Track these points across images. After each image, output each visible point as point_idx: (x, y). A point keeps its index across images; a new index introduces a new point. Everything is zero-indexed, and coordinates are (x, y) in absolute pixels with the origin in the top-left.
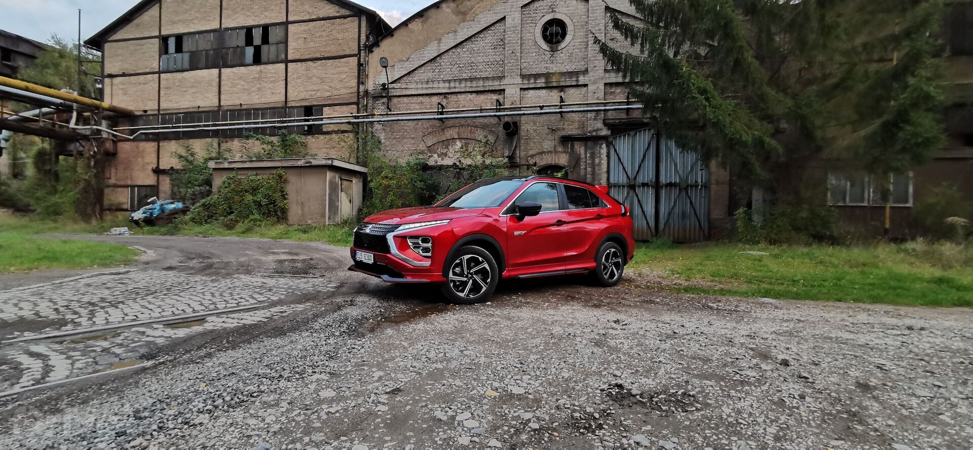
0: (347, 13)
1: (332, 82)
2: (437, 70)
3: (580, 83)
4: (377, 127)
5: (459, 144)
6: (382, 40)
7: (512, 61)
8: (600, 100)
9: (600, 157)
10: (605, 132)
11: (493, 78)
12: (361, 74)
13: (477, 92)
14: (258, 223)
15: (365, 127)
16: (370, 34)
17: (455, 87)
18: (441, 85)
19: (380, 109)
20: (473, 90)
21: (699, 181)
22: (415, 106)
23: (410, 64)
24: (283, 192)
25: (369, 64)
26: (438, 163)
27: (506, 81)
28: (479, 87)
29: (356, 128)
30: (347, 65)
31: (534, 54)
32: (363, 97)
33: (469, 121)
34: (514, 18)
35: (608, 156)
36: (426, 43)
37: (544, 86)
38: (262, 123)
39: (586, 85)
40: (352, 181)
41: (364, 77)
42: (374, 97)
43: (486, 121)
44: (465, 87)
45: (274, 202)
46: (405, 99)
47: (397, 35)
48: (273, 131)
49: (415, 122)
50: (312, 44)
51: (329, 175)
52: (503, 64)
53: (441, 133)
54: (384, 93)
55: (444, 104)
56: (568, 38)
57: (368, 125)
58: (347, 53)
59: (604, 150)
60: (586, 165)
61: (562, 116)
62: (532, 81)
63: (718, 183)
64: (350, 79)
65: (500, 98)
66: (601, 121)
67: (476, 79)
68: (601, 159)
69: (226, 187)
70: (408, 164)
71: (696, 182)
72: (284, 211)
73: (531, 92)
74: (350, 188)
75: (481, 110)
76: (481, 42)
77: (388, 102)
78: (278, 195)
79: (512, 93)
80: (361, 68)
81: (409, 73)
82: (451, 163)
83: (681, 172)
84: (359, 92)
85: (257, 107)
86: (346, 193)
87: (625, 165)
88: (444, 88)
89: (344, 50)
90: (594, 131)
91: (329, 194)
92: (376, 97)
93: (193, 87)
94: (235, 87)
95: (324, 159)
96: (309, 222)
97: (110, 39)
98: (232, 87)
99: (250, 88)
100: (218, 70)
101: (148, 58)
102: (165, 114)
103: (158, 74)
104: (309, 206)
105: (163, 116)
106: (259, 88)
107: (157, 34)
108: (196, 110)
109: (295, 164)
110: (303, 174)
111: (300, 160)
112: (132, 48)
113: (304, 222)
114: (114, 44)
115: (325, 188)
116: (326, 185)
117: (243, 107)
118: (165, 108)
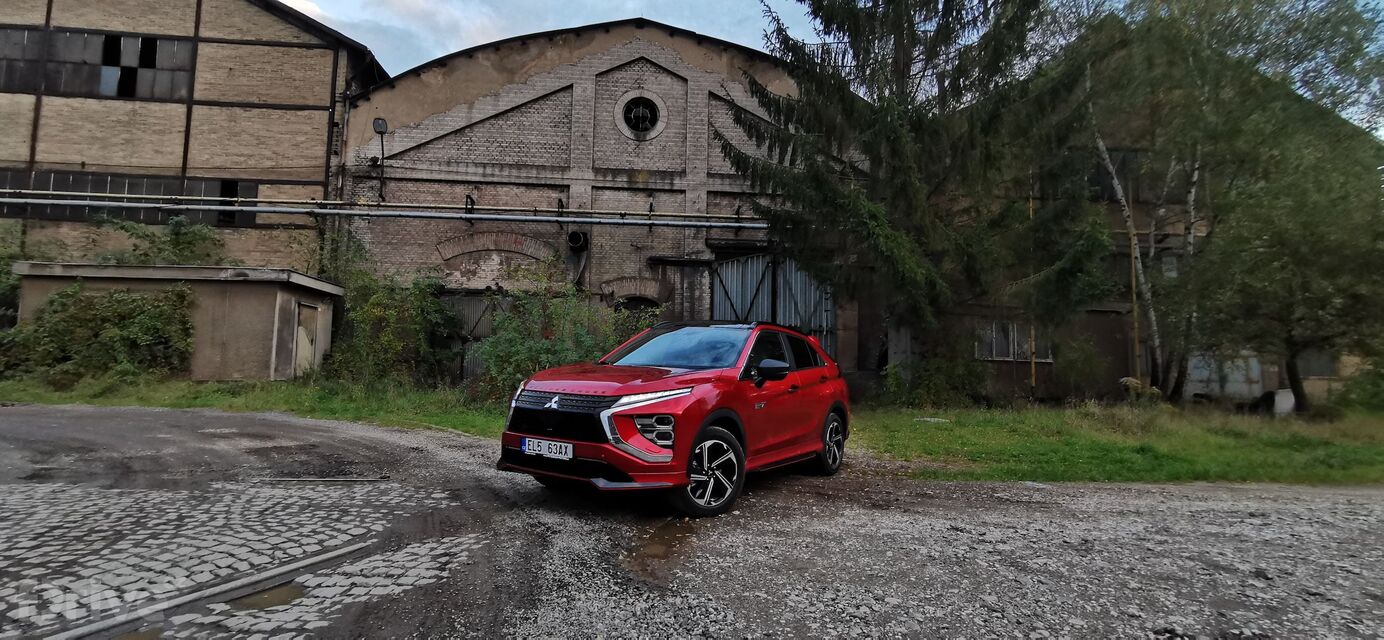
0: (315, 41)
1: (277, 145)
2: (465, 147)
3: (675, 188)
4: (358, 223)
5: (496, 258)
6: (374, 90)
7: (580, 147)
8: (702, 212)
9: (701, 288)
10: (707, 256)
11: (553, 168)
12: (334, 139)
13: (527, 186)
14: (130, 378)
15: (337, 223)
16: (352, 79)
17: (493, 175)
18: (471, 169)
19: (366, 196)
20: (522, 181)
21: (824, 325)
22: (426, 197)
23: (422, 133)
24: (185, 323)
25: (350, 125)
26: (464, 286)
27: (572, 174)
28: (530, 178)
29: (320, 223)
30: (308, 121)
31: (612, 142)
32: (337, 175)
33: (513, 226)
34: (585, 89)
35: (712, 287)
36: (448, 106)
37: (626, 186)
38: (130, 200)
39: (683, 192)
40: (316, 308)
41: (339, 143)
42: (355, 177)
43: (540, 227)
44: (509, 176)
45: (166, 342)
46: (410, 185)
47: (400, 86)
48: (152, 217)
49: (425, 221)
50: (244, 80)
51: (280, 298)
52: (568, 150)
53: (469, 241)
54: (374, 172)
55: (475, 197)
56: (660, 126)
57: (343, 220)
58: (311, 102)
59: (706, 281)
60: (682, 299)
61: (650, 231)
62: (609, 178)
63: (845, 328)
64: (313, 143)
65: (563, 197)
66: (703, 240)
67: (526, 166)
68: (702, 292)
69: (55, 312)
70: (416, 285)
71: (821, 326)
72: (185, 357)
73: (607, 192)
74: (314, 319)
75: (536, 212)
76: (536, 115)
77: (381, 187)
78: (174, 329)
79: (580, 190)
80: (335, 129)
81: (419, 147)
82: (484, 287)
83: (802, 312)
84: (328, 166)
85: (120, 171)
86: (306, 328)
87: (734, 301)
88: (475, 174)
89: (304, 98)
90: (692, 253)
91: (279, 330)
92: (360, 178)
94: (72, 131)
95: (274, 271)
96: (236, 376)
98: (64, 131)
99: (106, 138)
100: (34, 97)
104: (238, 349)
106: (127, 140)
109: (215, 276)
110: (228, 295)
111: (224, 270)
113: (225, 376)
115: (272, 319)
116: (274, 314)
117: (88, 169)
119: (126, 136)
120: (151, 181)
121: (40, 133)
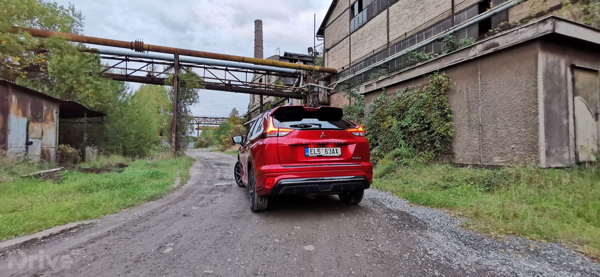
24: (443, 108)
72: (447, 140)
78: (435, 114)
85: (421, 29)
91: (547, 102)
93: (370, 35)
94: (400, 19)
95: (531, 27)
96: (498, 161)
97: (327, 25)
98: (397, 21)
99: (413, 14)
100: (386, 10)
101: (344, 27)
102: (353, 66)
103: (349, 37)
104: (496, 131)
105: (353, 67)
106: (422, 9)
107: (348, 6)
108: (372, 54)
109: (464, 58)
110: (479, 73)
111: (473, 48)
112: (336, 25)
113: (484, 160)
114: (329, 28)
115: (534, 88)
116: (537, 82)
117: (408, 36)
118: (353, 61)
119: (421, 7)
120: (435, 27)
121: (390, 27)
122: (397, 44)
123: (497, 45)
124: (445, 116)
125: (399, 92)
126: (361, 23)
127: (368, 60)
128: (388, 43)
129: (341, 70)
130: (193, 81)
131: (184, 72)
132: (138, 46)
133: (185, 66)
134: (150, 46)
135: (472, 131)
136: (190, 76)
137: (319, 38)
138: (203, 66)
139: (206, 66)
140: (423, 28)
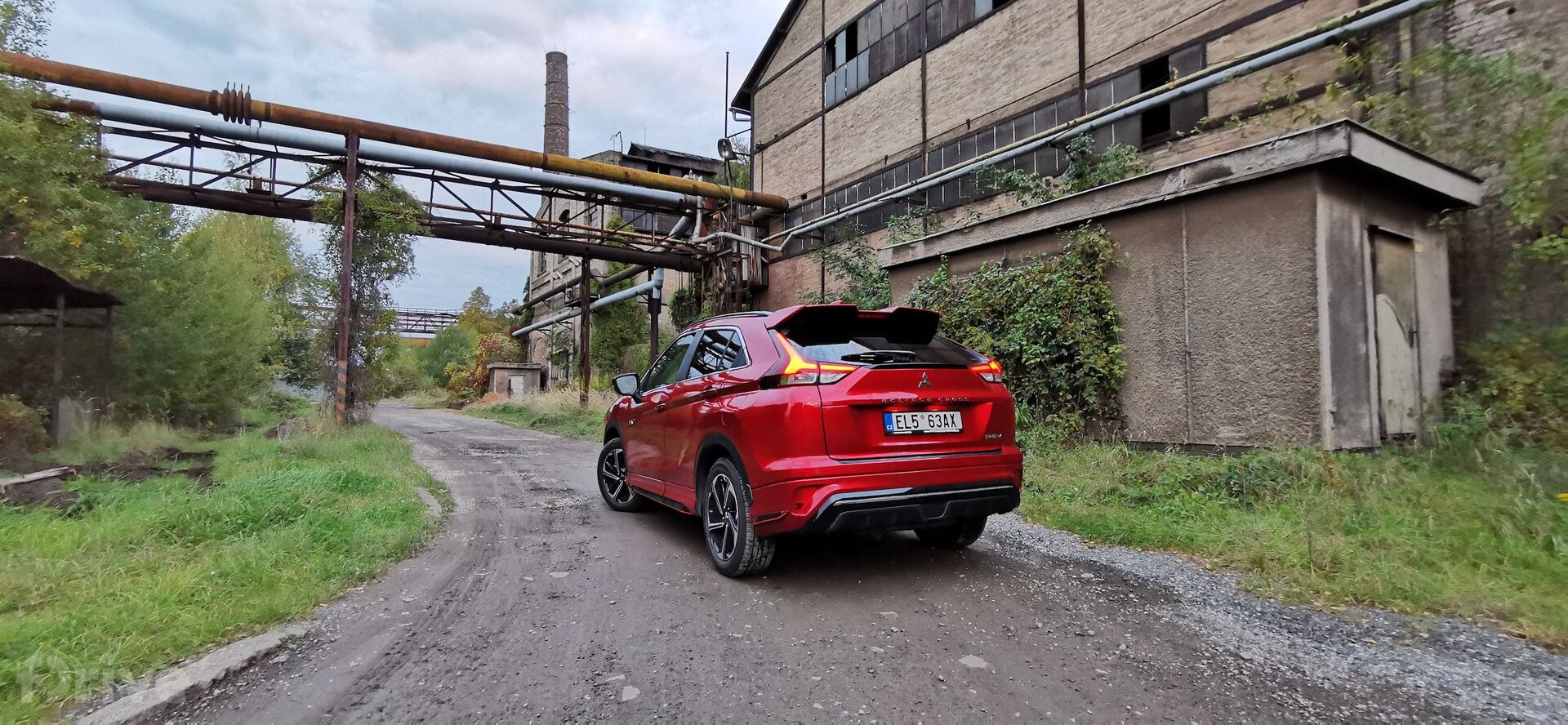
40: (1411, 244)
51: (1325, 212)
74: (1408, 275)
78: (1083, 325)
85: (1005, 114)
86: (1394, 298)
91: (1334, 306)
93: (875, 118)
94: (955, 84)
95: (1302, 139)
96: (1228, 435)
97: (761, 83)
98: (948, 89)
99: (987, 76)
100: (919, 61)
101: (808, 93)
102: (832, 192)
103: (821, 118)
104: (1223, 365)
105: (830, 196)
106: (1008, 66)
107: (819, 39)
108: (881, 166)
109: (1150, 196)
110: (1184, 233)
111: (1170, 176)
112: (785, 85)
113: (1197, 433)
114: (765, 91)
115: (1309, 274)
116: (1314, 260)
117: (973, 127)
118: (831, 179)
119: (1007, 60)
120: (1041, 112)
121: (929, 102)
122: (946, 145)
123: (1227, 172)
124: (1107, 332)
125: (990, 268)
126: (853, 87)
127: (872, 181)
128: (925, 141)
129: (799, 201)
130: (399, 214)
131: (371, 187)
132: (235, 106)
133: (375, 168)
134: (272, 108)
135: (1168, 365)
136: (391, 198)
137: (739, 116)
138: (429, 172)
139: (438, 173)
140: (1012, 110)
